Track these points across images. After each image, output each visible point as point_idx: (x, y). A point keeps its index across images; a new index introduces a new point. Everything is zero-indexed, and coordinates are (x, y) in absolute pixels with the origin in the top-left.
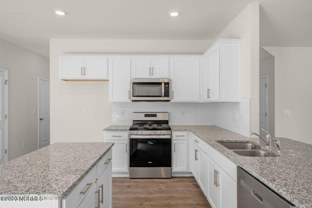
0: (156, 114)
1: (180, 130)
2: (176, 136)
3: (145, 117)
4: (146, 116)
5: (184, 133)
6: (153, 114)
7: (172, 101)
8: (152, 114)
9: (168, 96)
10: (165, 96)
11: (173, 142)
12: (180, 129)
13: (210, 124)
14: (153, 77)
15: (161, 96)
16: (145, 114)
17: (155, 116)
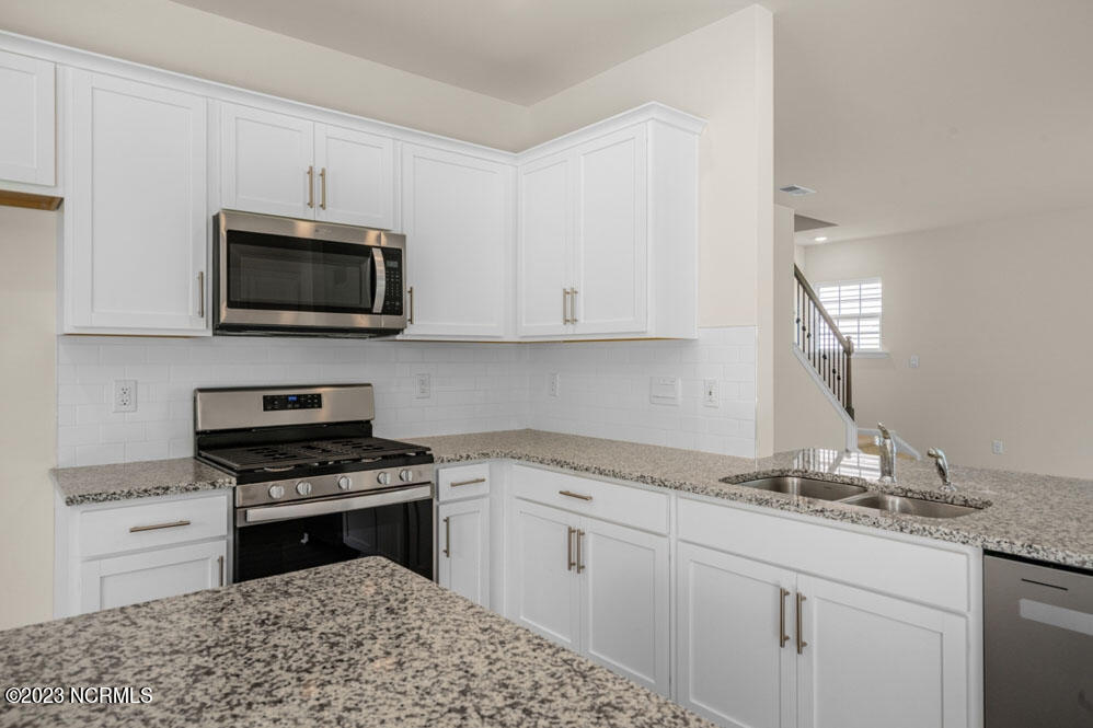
0: (319, 396)
1: (468, 457)
2: (453, 485)
3: (265, 409)
4: (271, 403)
5: (479, 470)
6: (305, 396)
7: (411, 332)
8: (299, 396)
9: (399, 312)
10: (385, 311)
11: (442, 511)
12: (464, 455)
13: (515, 426)
14: (323, 216)
15: (369, 311)
16: (265, 397)
17: (314, 402)
